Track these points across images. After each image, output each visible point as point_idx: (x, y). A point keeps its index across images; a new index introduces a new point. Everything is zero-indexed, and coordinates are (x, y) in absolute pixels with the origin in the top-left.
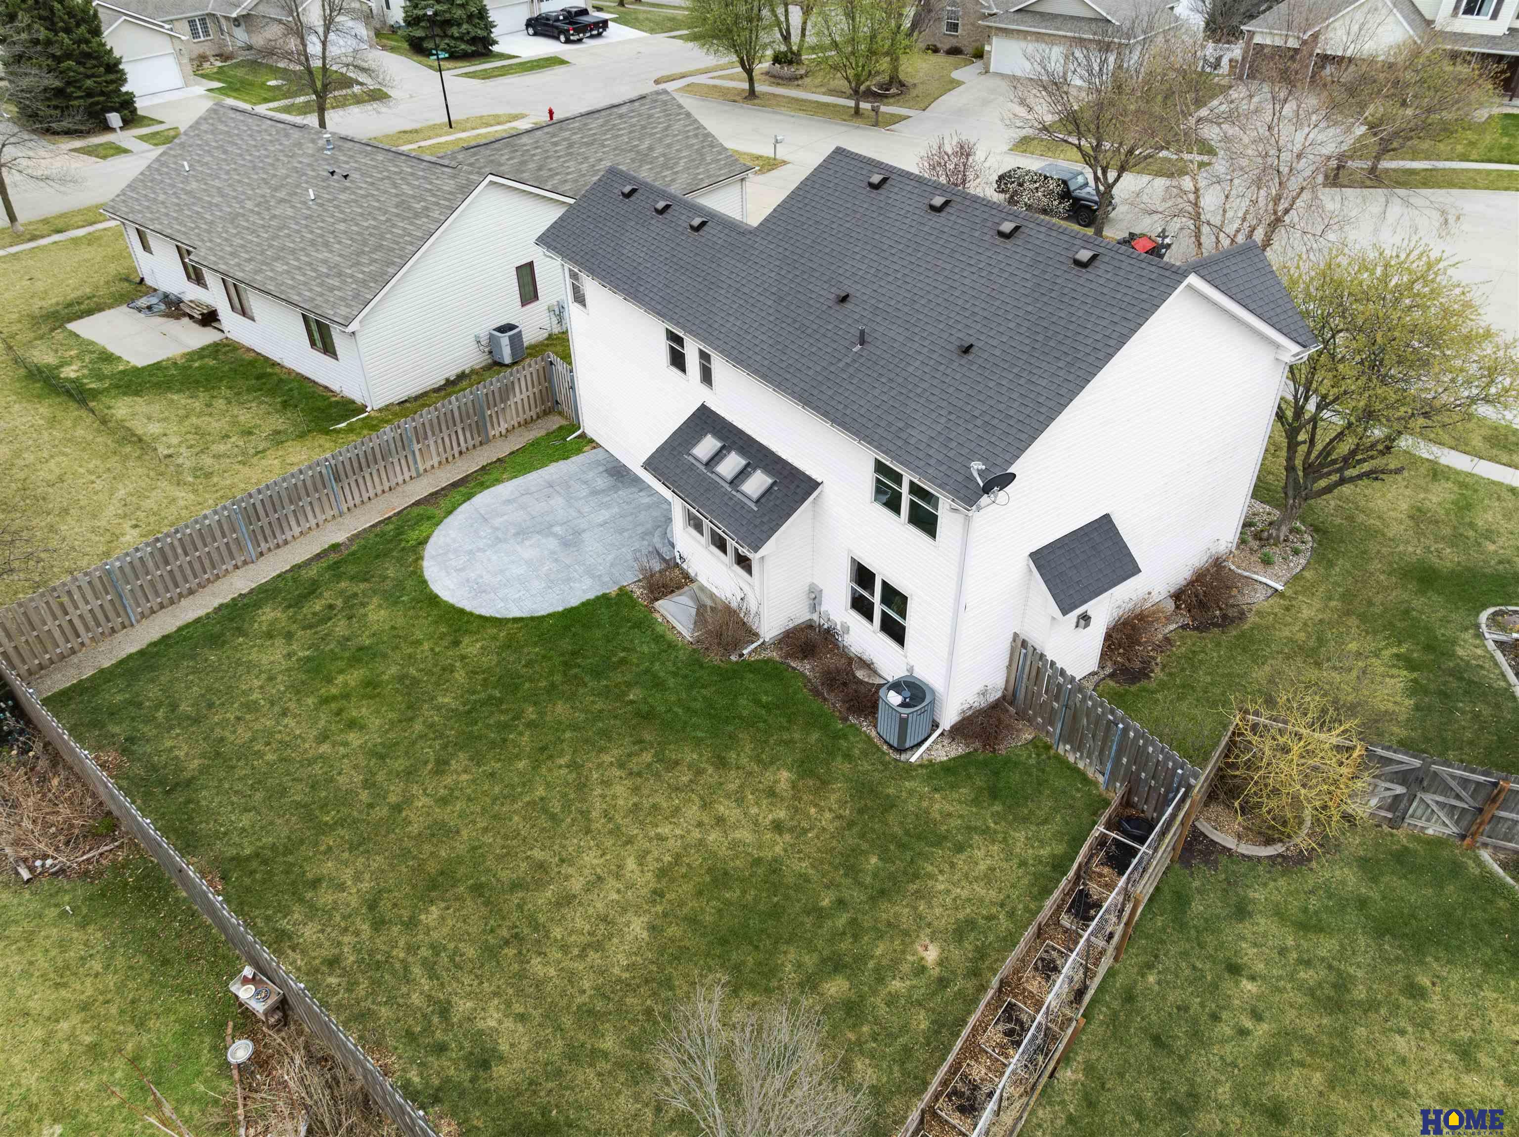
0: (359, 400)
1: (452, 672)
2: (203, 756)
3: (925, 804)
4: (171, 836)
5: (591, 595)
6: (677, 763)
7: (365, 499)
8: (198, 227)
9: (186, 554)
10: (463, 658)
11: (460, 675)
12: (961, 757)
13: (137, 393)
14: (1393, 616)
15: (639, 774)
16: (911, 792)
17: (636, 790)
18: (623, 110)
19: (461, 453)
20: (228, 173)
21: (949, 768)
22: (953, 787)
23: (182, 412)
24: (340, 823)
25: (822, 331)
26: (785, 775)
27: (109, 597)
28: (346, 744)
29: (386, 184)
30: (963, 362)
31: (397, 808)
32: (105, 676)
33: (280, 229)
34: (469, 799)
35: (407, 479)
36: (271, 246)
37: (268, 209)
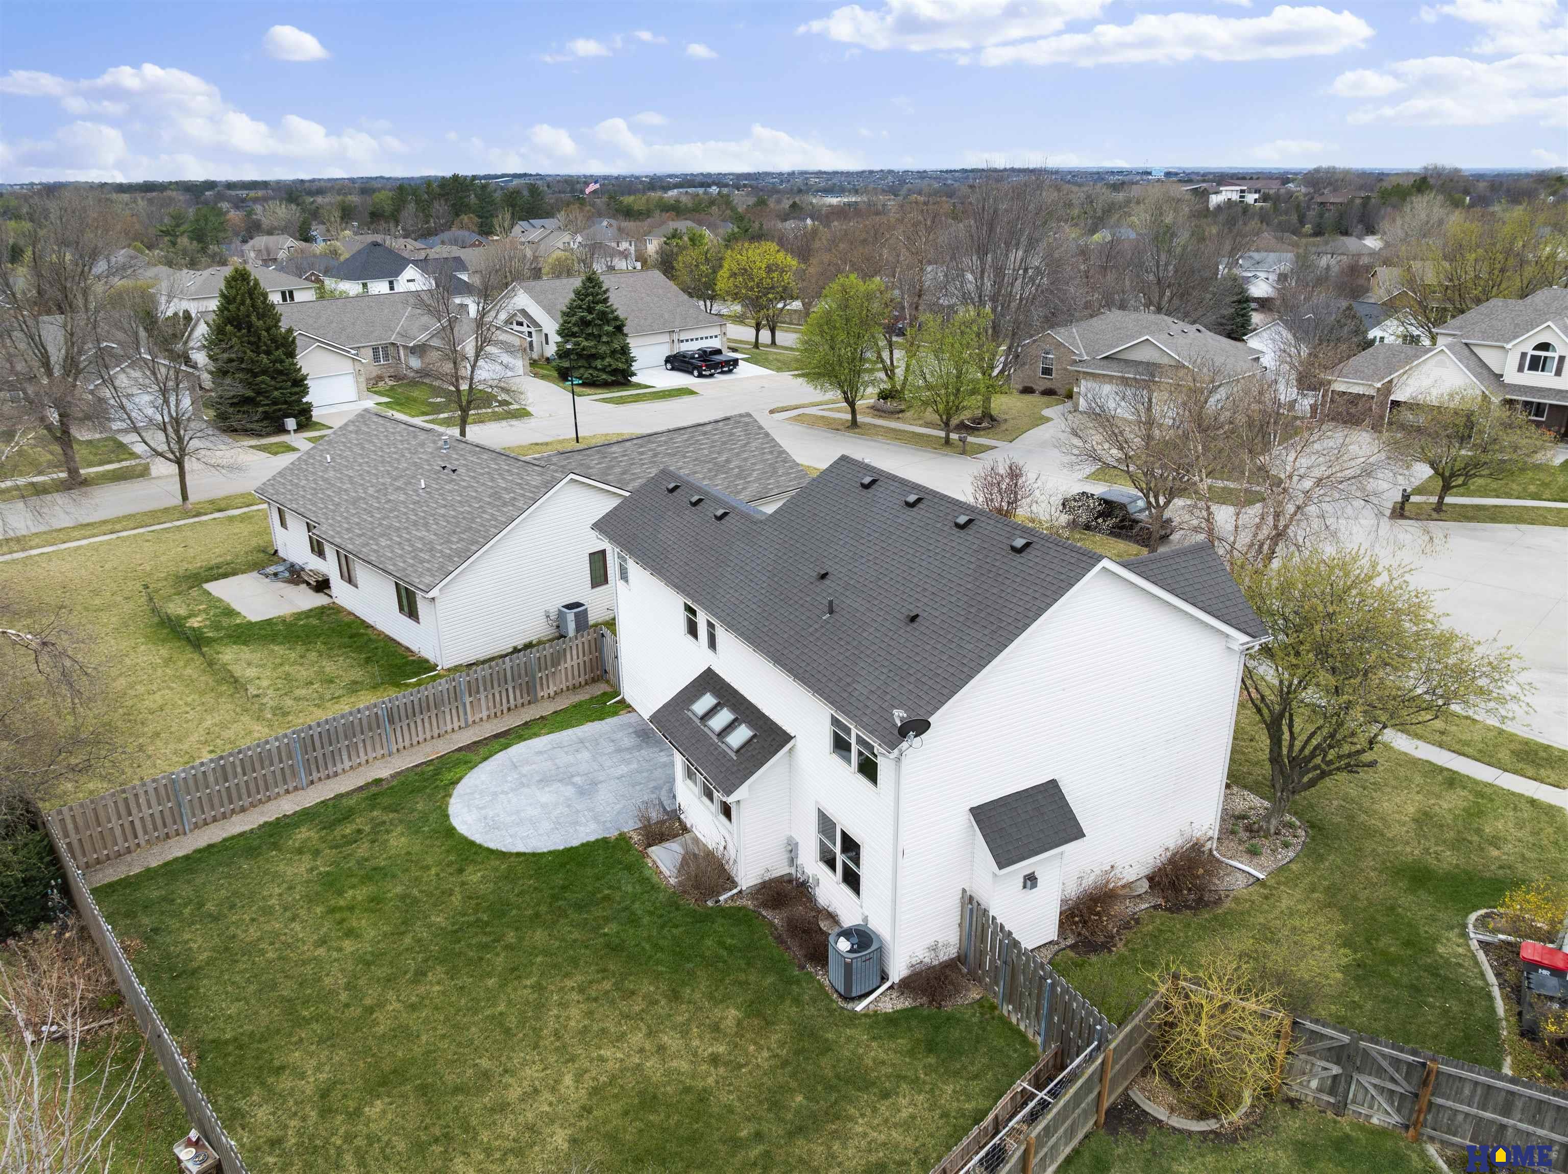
0: (432, 660)
1: (451, 895)
2: (213, 949)
3: (861, 1051)
4: (166, 1018)
5: (592, 838)
6: (633, 993)
7: (415, 743)
8: (326, 508)
9: (244, 774)
10: (463, 884)
11: (456, 900)
12: (906, 1010)
13: (245, 643)
14: (1377, 911)
15: (596, 1000)
16: (849, 1039)
17: (590, 1014)
18: (709, 428)
19: (509, 709)
20: (360, 465)
21: (892, 1021)
22: (892, 1037)
23: (278, 661)
24: (316, 1018)
25: (801, 602)
26: (733, 1012)
27: (170, 805)
28: (340, 950)
29: (485, 479)
30: (908, 629)
31: (370, 1010)
32: (149, 875)
33: (391, 511)
34: (436, 1008)
35: (456, 728)
36: (381, 525)
37: (385, 495)
